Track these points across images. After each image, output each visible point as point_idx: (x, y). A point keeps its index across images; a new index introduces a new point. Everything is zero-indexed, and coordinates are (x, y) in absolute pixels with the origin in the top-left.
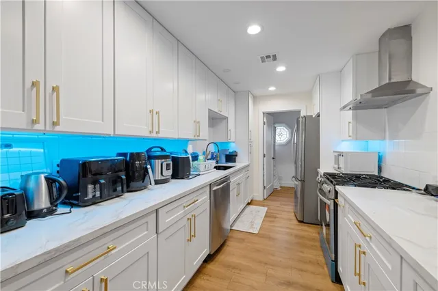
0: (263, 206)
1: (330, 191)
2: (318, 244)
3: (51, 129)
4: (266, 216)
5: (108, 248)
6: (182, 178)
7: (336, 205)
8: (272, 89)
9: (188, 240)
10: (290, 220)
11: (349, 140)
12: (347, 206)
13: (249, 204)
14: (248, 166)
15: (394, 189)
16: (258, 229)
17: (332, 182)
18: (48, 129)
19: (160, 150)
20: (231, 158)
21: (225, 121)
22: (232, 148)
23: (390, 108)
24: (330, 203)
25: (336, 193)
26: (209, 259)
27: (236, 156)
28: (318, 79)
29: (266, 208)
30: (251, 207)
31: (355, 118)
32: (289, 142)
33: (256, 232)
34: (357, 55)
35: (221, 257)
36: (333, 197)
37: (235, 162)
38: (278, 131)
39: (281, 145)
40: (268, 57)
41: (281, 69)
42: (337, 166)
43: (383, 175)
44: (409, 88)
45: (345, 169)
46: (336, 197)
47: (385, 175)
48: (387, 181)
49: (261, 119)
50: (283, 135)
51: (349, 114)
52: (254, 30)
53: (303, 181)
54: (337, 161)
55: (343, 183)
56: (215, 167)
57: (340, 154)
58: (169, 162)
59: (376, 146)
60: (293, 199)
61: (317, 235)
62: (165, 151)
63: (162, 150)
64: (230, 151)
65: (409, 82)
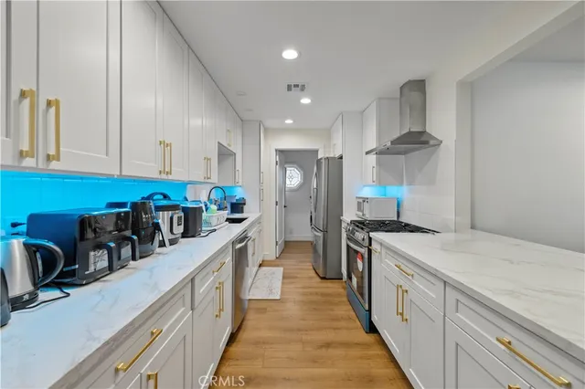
0: (277, 266)
1: (363, 239)
2: (345, 299)
3: (45, 167)
4: (284, 278)
5: (152, 334)
6: (193, 236)
7: (370, 252)
8: (289, 121)
9: (217, 316)
10: (311, 278)
11: (372, 186)
12: (384, 251)
13: (260, 266)
14: (260, 218)
15: (412, 231)
16: (279, 293)
17: (362, 229)
18: (40, 166)
19: (162, 197)
20: (237, 207)
21: (232, 158)
22: (239, 193)
23: (408, 155)
24: (364, 251)
25: (370, 239)
26: (233, 338)
27: (244, 204)
28: (341, 117)
29: (282, 269)
30: (264, 268)
31: (379, 163)
32: (301, 186)
33: (278, 298)
34: (380, 99)
35: (243, 335)
36: (367, 244)
37: (242, 212)
38: (288, 172)
39: (292, 190)
40: (296, 86)
41: (306, 101)
42: (361, 214)
43: (401, 220)
44: (423, 139)
45: (369, 215)
46: (370, 244)
47: (404, 219)
48: (407, 225)
49: (274, 158)
50: (294, 178)
51: (373, 158)
52: (290, 54)
53: (325, 232)
54: (360, 207)
55: (376, 230)
56: (228, 220)
57: (365, 200)
58: (179, 215)
59: (394, 191)
60: (311, 255)
61: (342, 290)
62: (170, 199)
63: (165, 197)
64: (237, 198)
65: (423, 133)
